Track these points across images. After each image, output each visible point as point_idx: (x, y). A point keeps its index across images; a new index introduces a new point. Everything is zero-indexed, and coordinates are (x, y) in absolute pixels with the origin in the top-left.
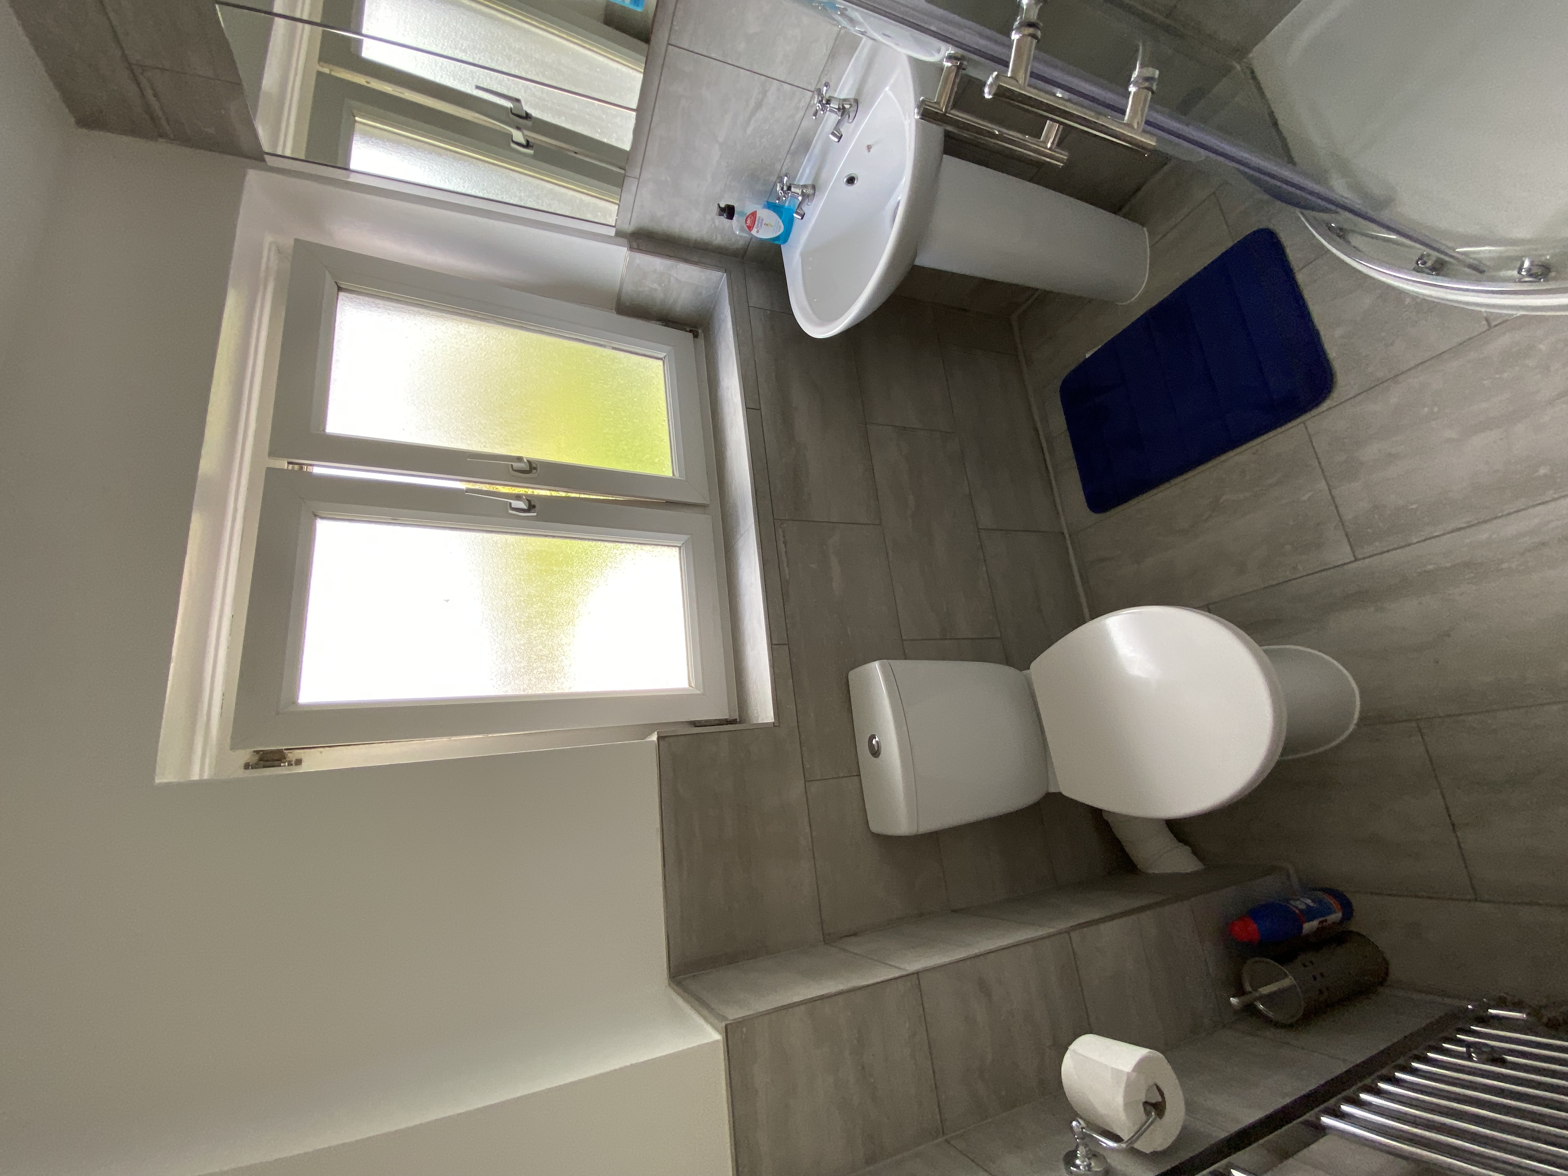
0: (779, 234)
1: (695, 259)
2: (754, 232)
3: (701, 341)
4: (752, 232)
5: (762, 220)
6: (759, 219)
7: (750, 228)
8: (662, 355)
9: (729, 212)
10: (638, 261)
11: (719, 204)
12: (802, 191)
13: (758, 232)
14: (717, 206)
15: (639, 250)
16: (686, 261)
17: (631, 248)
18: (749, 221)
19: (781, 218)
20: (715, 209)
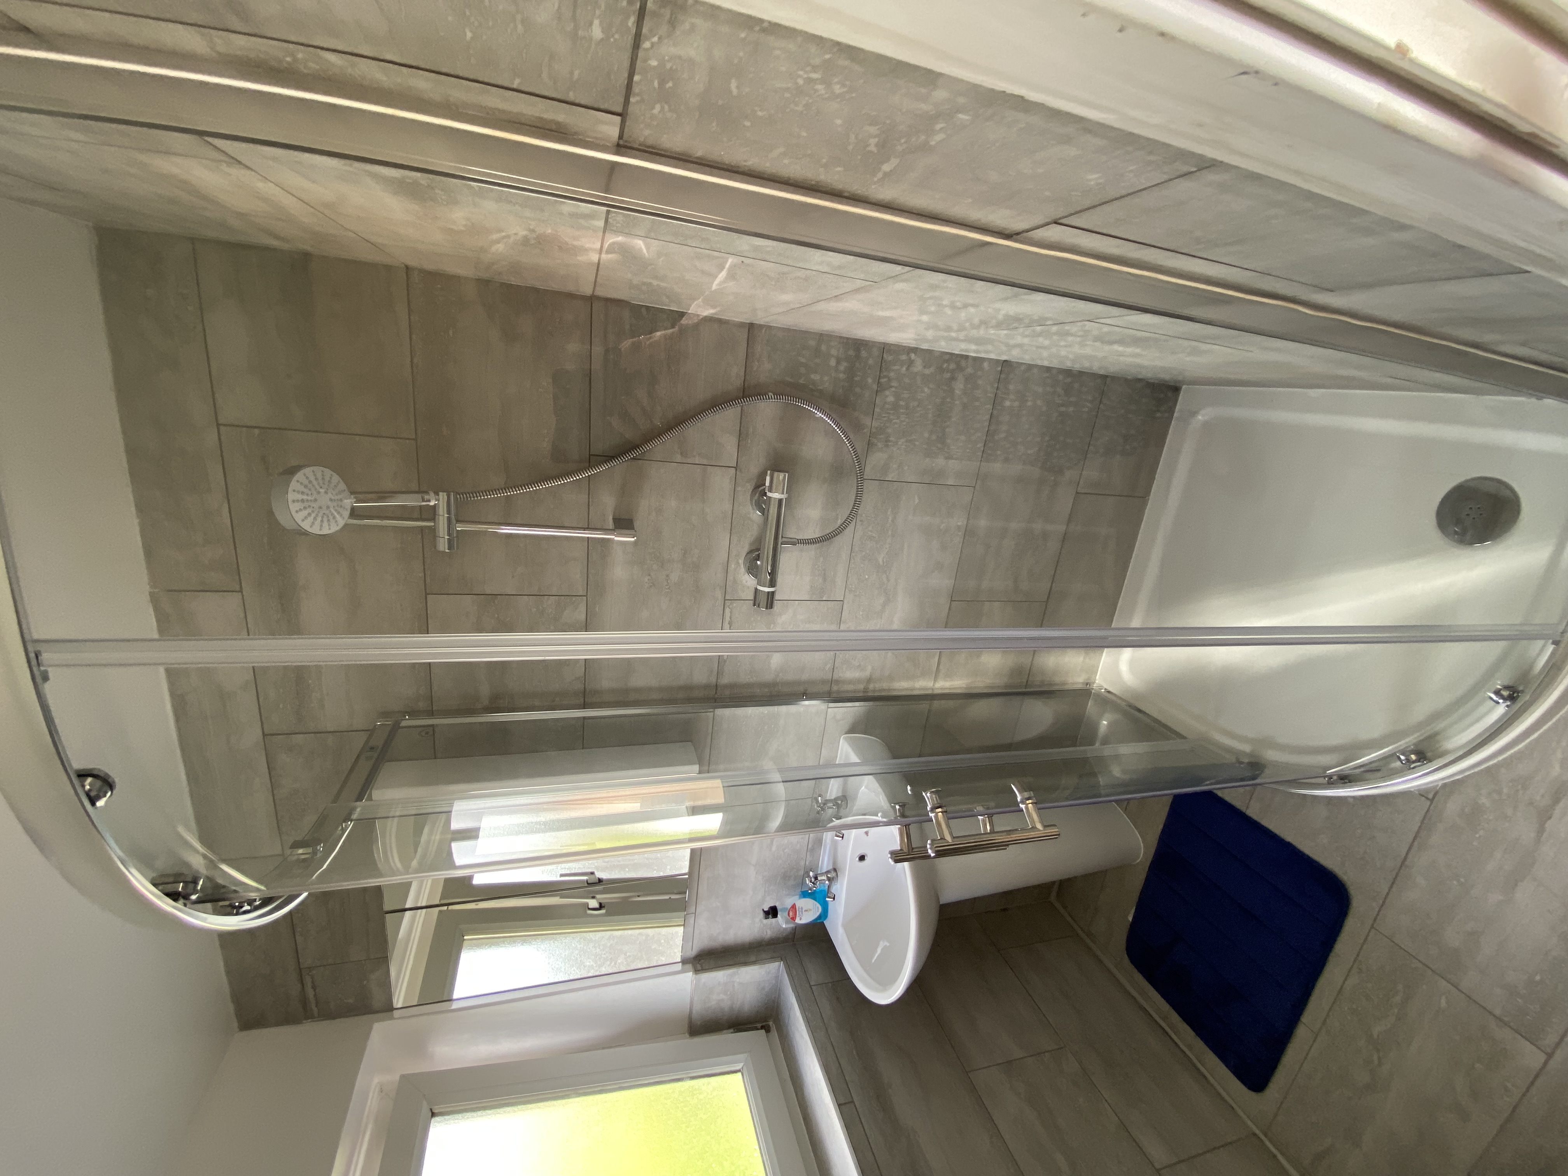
0: (818, 914)
1: (753, 958)
2: (798, 921)
3: (774, 1033)
4: (796, 921)
5: (802, 908)
6: (799, 909)
7: (793, 919)
8: (739, 1066)
9: (772, 912)
10: (703, 980)
11: (763, 910)
12: (827, 876)
13: (801, 919)
14: (762, 912)
15: (704, 970)
16: (746, 964)
17: (696, 971)
18: (791, 914)
19: (816, 901)
20: (762, 915)
